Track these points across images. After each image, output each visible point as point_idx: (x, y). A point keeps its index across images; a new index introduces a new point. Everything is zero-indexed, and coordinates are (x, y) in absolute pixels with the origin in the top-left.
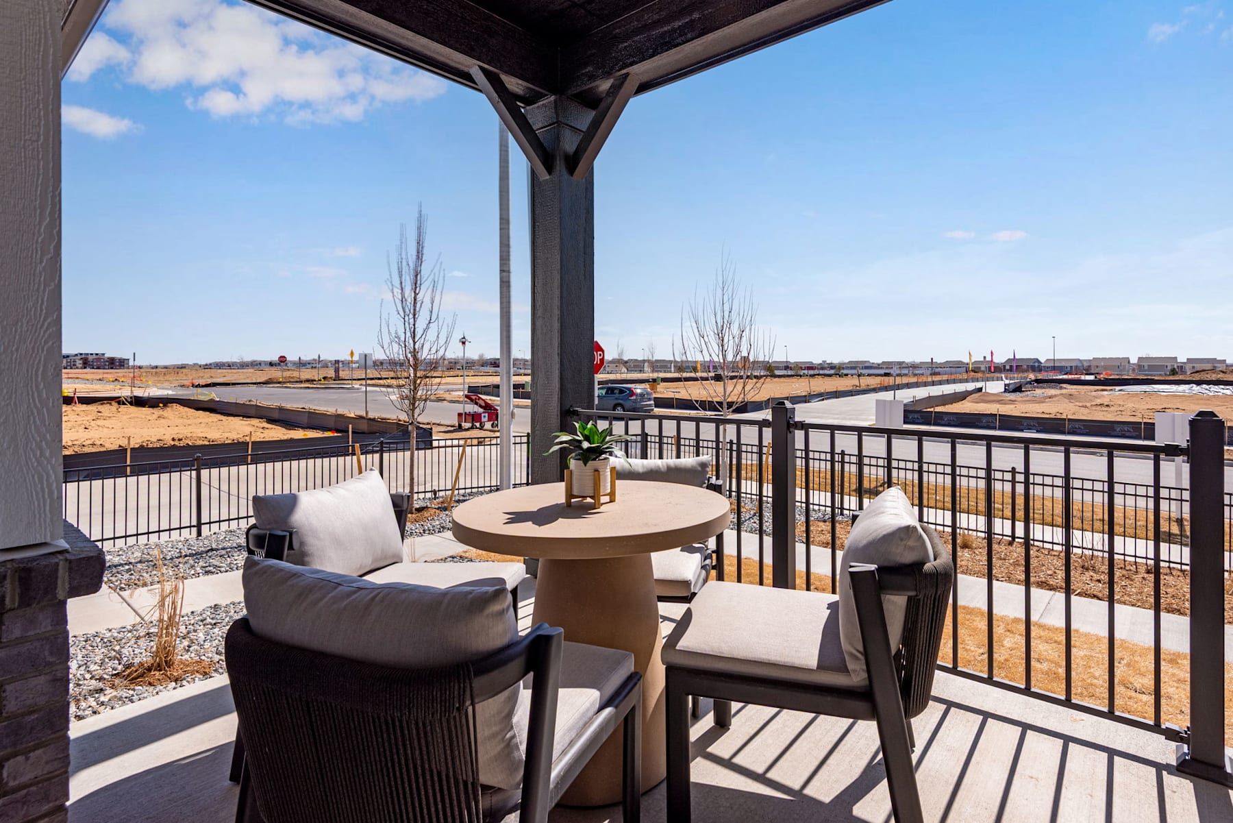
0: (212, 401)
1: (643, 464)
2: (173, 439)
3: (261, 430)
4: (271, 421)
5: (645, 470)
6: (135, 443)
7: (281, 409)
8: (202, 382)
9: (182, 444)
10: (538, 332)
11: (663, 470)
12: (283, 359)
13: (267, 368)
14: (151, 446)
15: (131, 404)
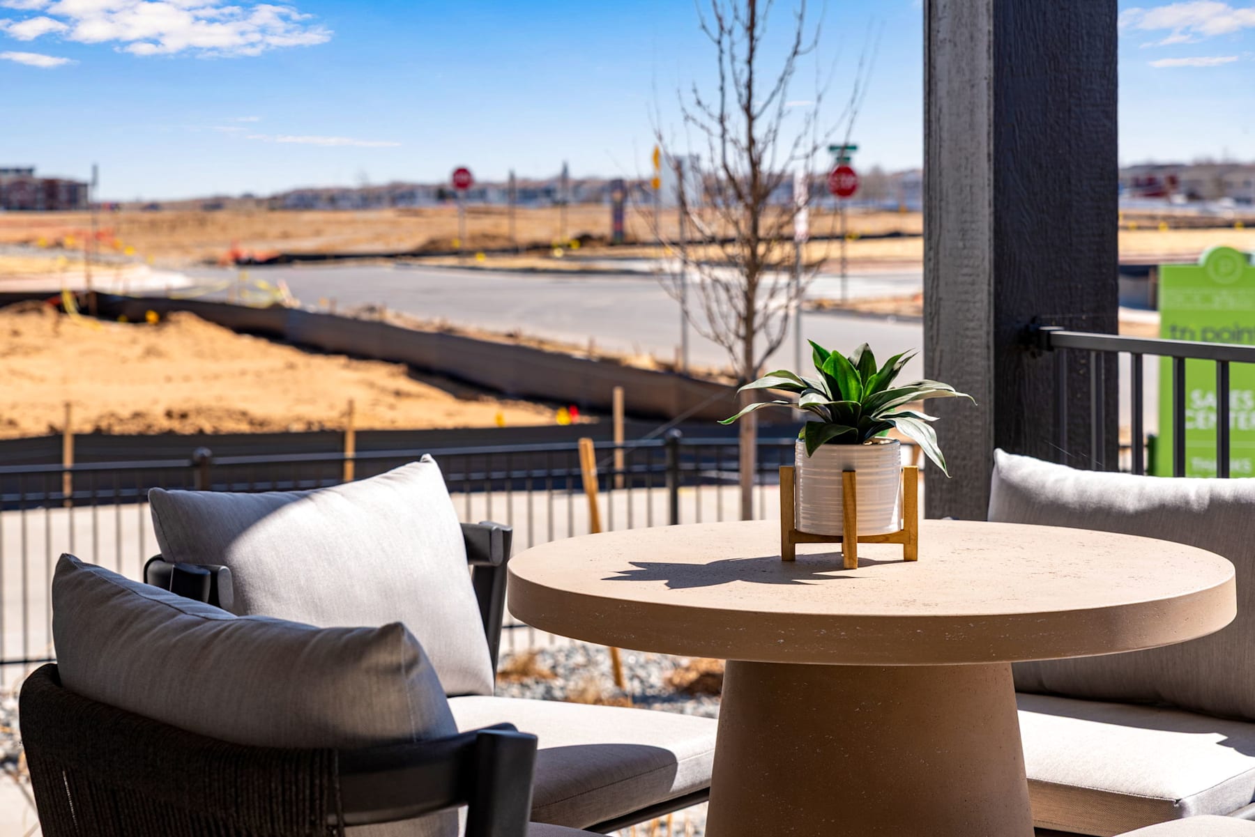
0: (277, 308)
1: (1142, 488)
2: (169, 414)
3: (392, 400)
4: (421, 371)
5: (1144, 505)
6: (82, 422)
7: (446, 336)
8: (260, 250)
9: (187, 428)
10: (942, 88)
11: (1195, 507)
12: (462, 178)
13: (431, 207)
14: (117, 429)
15: (84, 311)
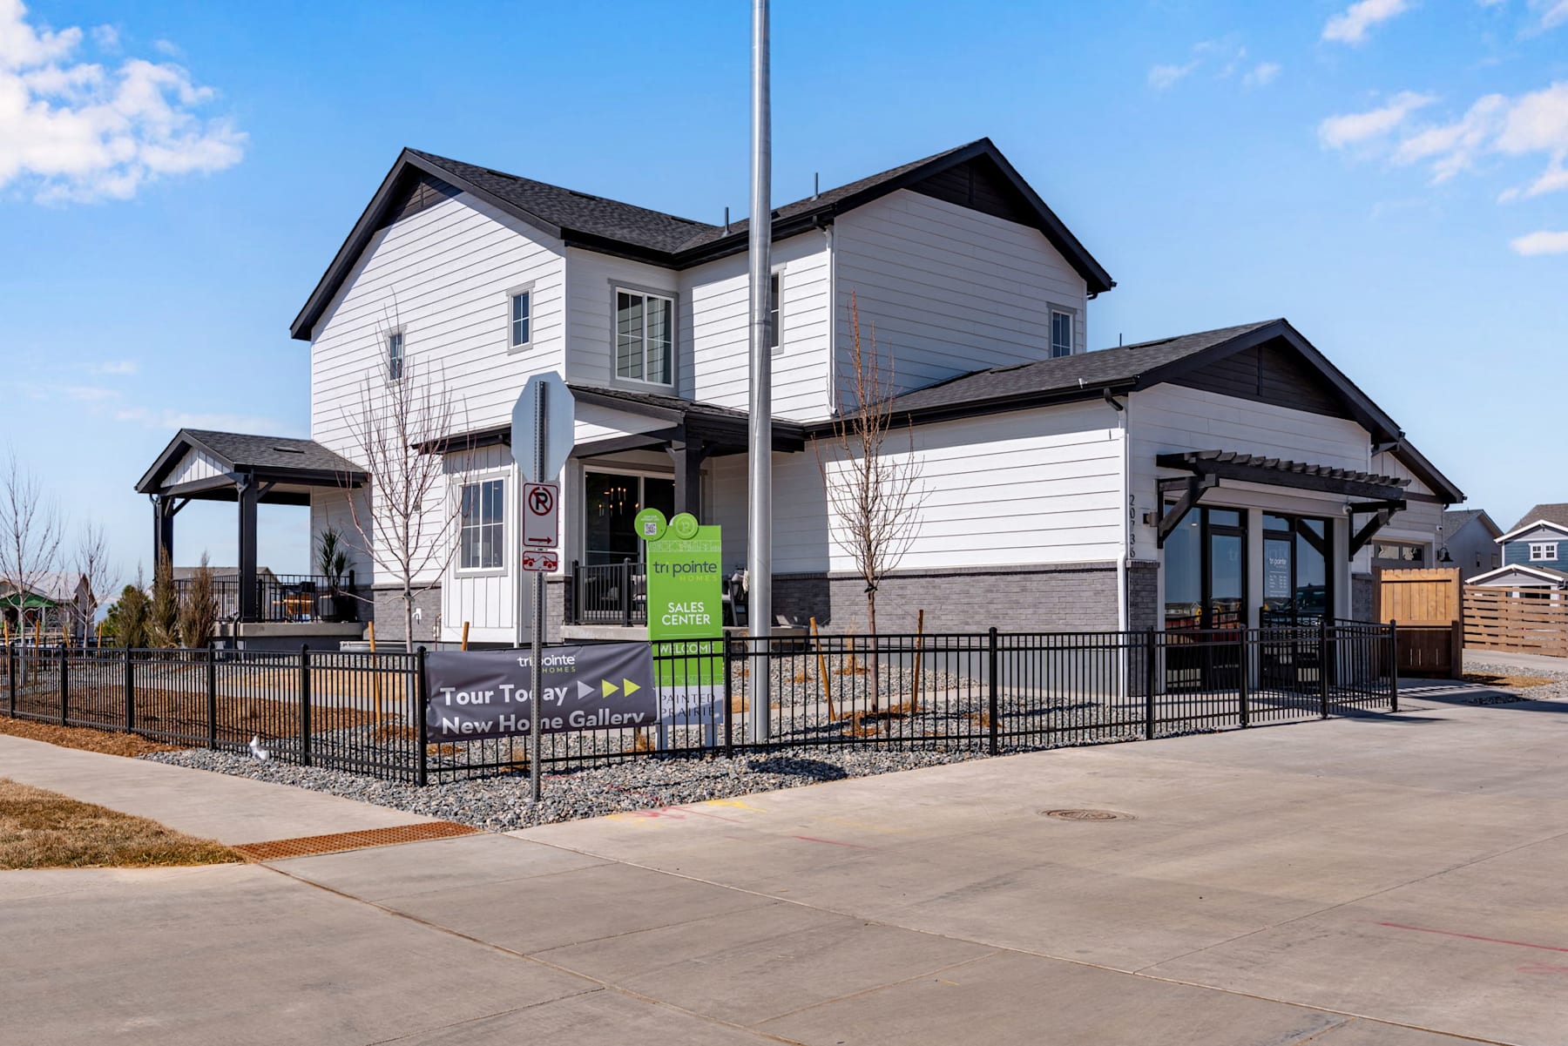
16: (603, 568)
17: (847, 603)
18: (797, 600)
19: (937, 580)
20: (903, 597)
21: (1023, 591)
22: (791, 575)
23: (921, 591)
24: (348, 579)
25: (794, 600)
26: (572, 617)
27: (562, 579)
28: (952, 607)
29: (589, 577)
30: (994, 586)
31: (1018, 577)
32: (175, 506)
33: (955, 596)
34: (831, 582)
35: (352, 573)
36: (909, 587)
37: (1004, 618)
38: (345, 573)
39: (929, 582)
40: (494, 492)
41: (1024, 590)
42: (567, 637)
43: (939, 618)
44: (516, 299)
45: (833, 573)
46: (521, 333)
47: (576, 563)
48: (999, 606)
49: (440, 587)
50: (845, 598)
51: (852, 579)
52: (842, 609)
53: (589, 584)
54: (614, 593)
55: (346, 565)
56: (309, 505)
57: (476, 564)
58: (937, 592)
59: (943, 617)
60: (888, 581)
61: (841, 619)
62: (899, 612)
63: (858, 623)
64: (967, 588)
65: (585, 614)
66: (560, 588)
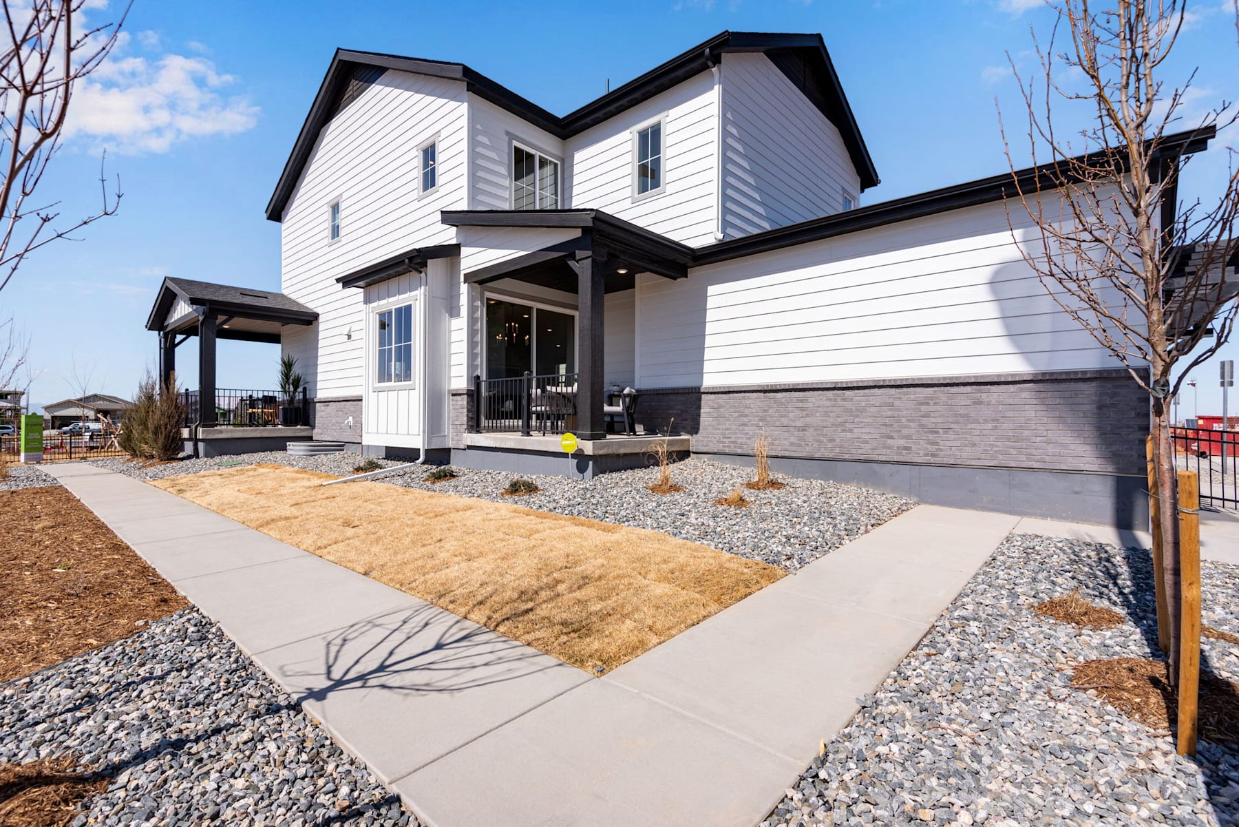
16: (498, 382)
17: (736, 415)
18: (679, 412)
19: (847, 393)
20: (802, 409)
21: (975, 403)
22: (674, 389)
23: (827, 403)
24: (301, 394)
25: (676, 412)
26: (475, 426)
27: (465, 392)
28: (870, 420)
29: (490, 391)
30: (932, 399)
31: (968, 389)
32: (177, 341)
33: (873, 409)
34: (703, 396)
35: (305, 389)
36: (810, 400)
37: (945, 433)
38: (300, 389)
39: (837, 395)
40: (405, 314)
41: (978, 402)
42: (470, 444)
43: (851, 431)
44: (425, 152)
45: (706, 388)
46: (429, 180)
47: (478, 377)
48: (940, 420)
49: (361, 400)
50: (732, 410)
51: (741, 392)
52: (728, 420)
53: (490, 397)
54: (509, 405)
55: (301, 383)
56: (279, 342)
57: (390, 380)
58: (848, 405)
59: (856, 430)
60: (784, 394)
61: (728, 429)
62: (799, 424)
63: (747, 434)
64: (891, 400)
65: (484, 422)
66: (462, 400)
